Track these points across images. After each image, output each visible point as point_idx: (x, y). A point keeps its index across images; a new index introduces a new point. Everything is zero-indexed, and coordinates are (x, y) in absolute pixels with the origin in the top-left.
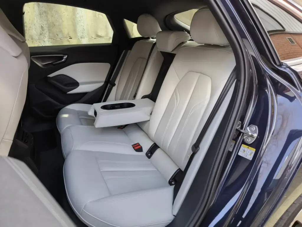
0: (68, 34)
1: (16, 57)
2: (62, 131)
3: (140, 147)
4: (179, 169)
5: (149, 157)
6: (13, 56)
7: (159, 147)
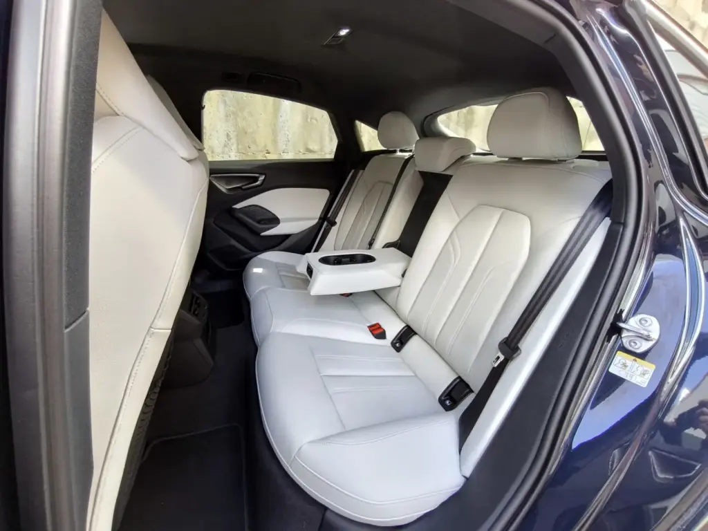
0: (265, 146)
1: (189, 161)
2: (253, 296)
3: (382, 330)
4: (459, 377)
5: (398, 350)
6: (182, 158)
7: (416, 334)
